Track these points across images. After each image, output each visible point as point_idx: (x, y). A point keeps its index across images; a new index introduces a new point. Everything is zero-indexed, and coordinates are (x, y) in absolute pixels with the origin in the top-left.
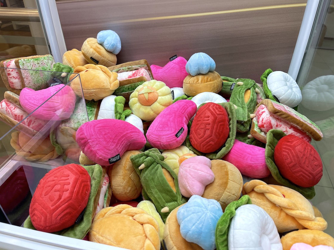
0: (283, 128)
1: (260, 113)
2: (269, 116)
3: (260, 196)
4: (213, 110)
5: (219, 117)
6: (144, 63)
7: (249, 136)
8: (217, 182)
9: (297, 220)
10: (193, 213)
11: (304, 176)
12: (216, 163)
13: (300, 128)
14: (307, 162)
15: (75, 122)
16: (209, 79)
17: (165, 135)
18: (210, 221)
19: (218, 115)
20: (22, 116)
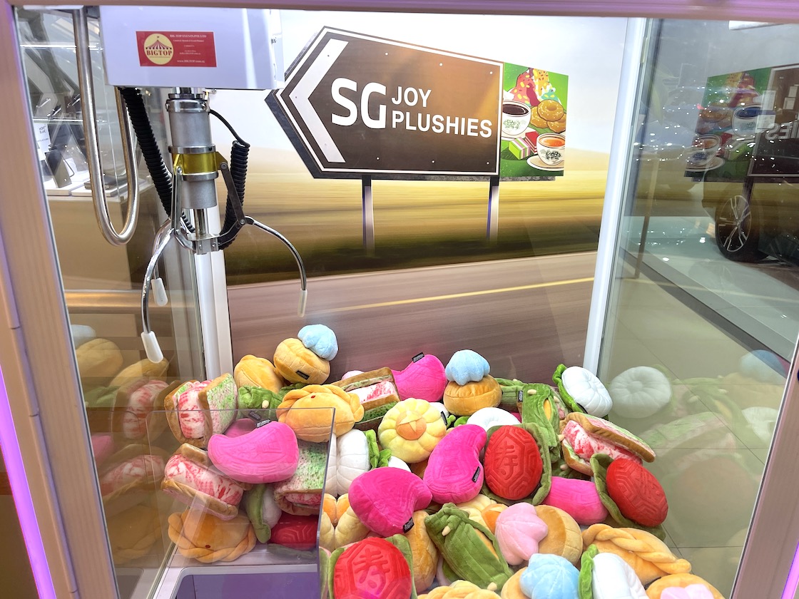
0: (607, 451)
1: (572, 432)
2: (586, 436)
3: (607, 545)
4: (516, 437)
5: (527, 445)
6: (387, 374)
7: (563, 467)
8: (553, 535)
9: (657, 565)
10: (546, 573)
11: (648, 511)
12: (541, 510)
13: (627, 448)
14: (648, 492)
15: (302, 480)
16: (486, 388)
17: (457, 481)
18: (569, 578)
19: (525, 442)
20: (211, 483)
